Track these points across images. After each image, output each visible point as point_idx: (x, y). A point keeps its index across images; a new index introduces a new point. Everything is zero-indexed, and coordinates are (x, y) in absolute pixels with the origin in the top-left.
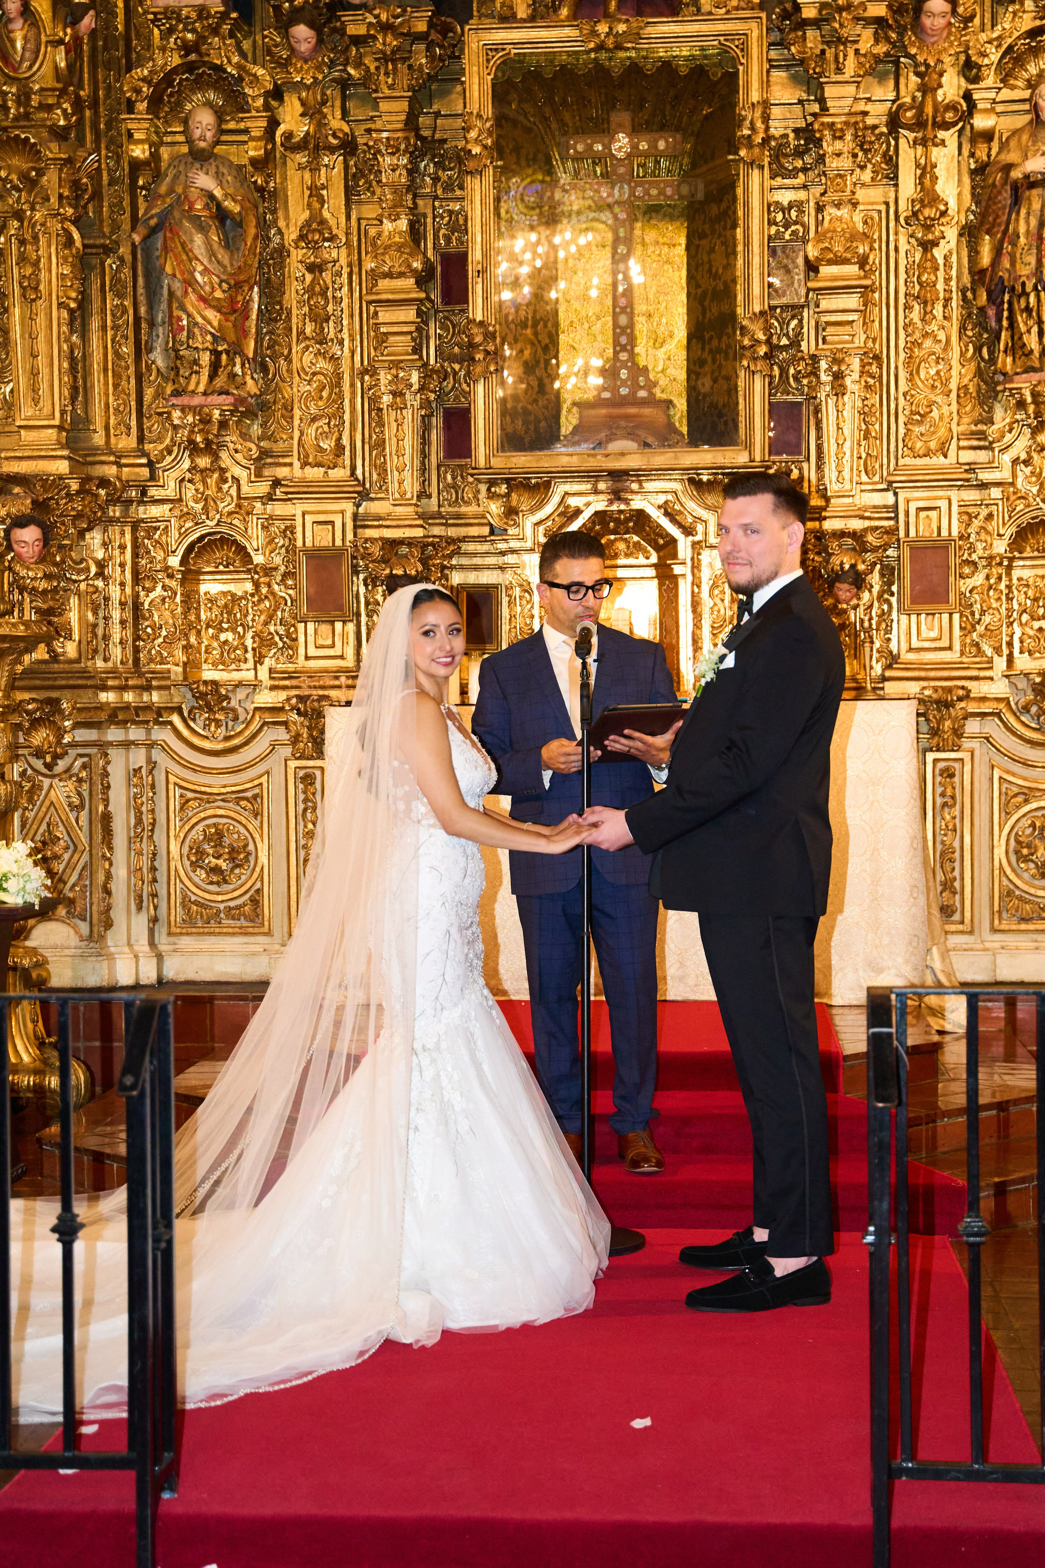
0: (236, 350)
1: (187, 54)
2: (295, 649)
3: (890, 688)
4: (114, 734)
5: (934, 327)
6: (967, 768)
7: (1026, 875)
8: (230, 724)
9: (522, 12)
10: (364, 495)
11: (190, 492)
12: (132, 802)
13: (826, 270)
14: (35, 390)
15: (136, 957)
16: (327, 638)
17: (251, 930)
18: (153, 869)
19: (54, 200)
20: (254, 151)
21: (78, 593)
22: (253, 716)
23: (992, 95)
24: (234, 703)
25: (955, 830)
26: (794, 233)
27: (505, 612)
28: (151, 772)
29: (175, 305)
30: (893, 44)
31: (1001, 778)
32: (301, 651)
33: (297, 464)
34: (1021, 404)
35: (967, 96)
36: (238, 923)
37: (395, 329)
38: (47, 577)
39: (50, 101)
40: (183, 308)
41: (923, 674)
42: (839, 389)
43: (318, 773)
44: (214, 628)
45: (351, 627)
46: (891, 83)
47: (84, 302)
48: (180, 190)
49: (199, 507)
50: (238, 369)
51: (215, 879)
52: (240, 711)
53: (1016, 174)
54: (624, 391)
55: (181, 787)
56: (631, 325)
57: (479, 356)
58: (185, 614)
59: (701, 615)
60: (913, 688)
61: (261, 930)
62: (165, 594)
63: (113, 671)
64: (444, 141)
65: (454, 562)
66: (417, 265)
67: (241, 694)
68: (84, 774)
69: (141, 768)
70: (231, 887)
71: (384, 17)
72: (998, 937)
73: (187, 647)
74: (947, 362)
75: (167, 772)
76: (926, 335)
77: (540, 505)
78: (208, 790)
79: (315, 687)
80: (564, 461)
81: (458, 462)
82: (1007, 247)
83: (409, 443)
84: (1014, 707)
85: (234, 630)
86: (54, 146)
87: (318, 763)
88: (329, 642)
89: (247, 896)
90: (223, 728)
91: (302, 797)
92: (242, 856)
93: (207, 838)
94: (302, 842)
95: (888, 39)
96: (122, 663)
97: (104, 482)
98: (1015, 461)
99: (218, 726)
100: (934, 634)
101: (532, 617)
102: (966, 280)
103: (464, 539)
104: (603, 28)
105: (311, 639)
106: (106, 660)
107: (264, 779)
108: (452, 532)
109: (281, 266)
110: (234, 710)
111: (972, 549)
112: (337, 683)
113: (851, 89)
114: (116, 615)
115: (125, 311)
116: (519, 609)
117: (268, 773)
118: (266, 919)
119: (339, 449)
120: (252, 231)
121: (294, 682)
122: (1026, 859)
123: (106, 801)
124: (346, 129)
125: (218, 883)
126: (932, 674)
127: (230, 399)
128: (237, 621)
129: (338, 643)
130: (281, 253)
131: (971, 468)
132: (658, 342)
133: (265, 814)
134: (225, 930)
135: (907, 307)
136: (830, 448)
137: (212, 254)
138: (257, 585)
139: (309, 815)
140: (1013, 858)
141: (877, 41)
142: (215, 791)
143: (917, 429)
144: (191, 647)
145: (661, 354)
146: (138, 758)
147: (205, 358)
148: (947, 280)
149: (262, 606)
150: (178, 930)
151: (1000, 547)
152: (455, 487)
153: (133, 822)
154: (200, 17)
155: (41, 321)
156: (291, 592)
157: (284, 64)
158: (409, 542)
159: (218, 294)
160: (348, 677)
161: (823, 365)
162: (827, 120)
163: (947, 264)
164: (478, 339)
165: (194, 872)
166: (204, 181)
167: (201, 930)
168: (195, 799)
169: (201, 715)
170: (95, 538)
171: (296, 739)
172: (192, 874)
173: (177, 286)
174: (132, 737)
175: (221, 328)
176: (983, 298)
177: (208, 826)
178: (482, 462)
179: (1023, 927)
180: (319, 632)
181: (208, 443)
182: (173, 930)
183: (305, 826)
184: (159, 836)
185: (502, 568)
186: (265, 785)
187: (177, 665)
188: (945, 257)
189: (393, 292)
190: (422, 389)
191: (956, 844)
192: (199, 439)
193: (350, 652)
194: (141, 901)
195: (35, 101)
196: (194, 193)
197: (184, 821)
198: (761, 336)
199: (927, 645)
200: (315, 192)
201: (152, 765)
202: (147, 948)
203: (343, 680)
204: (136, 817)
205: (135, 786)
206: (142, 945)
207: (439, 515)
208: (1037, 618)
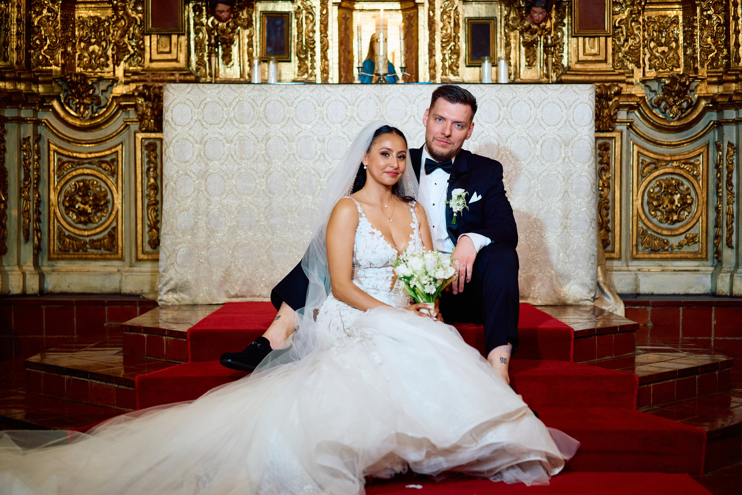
2: (142, 56)
4: (9, 112)
6: (618, 144)
7: (655, 220)
8: (95, 108)
12: (23, 163)
15: (24, 274)
16: (166, 47)
17: (108, 256)
18: (38, 212)
22: (112, 103)
24: (97, 92)
25: (609, 187)
27: (294, 31)
28: (36, 142)
31: (638, 152)
32: (147, 56)
36: (100, 252)
41: (587, 78)
43: (158, 143)
44: (84, 42)
45: (183, 39)
51: (83, 219)
52: (102, 98)
55: (58, 153)
58: (64, 29)
59: (434, 32)
61: (116, 256)
62: (50, 14)
63: (10, 68)
67: (103, 86)
69: (29, 137)
70: (95, 225)
72: (636, 263)
73: (65, 54)
75: (49, 143)
78: (78, 155)
79: (157, 81)
84: (648, 103)
85: (99, 44)
87: (158, 135)
88: (167, 49)
89: (106, 232)
90: (90, 110)
91: (146, 160)
92: (102, 203)
93: (78, 190)
94: (146, 192)
96: (17, 62)
99: (86, 109)
100: (595, 51)
101: (314, 32)
105: (154, 47)
106: (5, 60)
107: (119, 148)
110: (98, 97)
112: (173, 78)
114: (14, 30)
116: (304, 26)
117: (122, 143)
118: (120, 248)
121: (142, 78)
122: (655, 209)
123: (2, 160)
125: (85, 223)
126: (594, 78)
128: (101, 37)
129: (174, 50)
133: (120, 173)
134: (90, 256)
138: (115, 9)
139: (151, 174)
140: (646, 208)
142: (83, 156)
144: (68, 54)
146: (28, 131)
149: (119, 24)
150: (56, 256)
153: (23, 177)
156: (140, 15)
160: (181, 74)
165: (68, 214)
167: (73, 256)
168: (69, 162)
169: (73, 100)
171: (142, 118)
172: (66, 217)
174: (23, 115)
177: (78, 182)
179: (653, 256)
180: (160, 43)
182: (52, 256)
183: (149, 181)
184: (43, 189)
186: (120, 152)
187: (57, 65)
191: (610, 197)
193: (182, 57)
194: (28, 234)
197: (60, 177)
199: (590, 58)
201: (38, 138)
202: (32, 268)
203: (177, 76)
204: (25, 173)
205: (25, 150)
206: (29, 267)
208: (661, 45)
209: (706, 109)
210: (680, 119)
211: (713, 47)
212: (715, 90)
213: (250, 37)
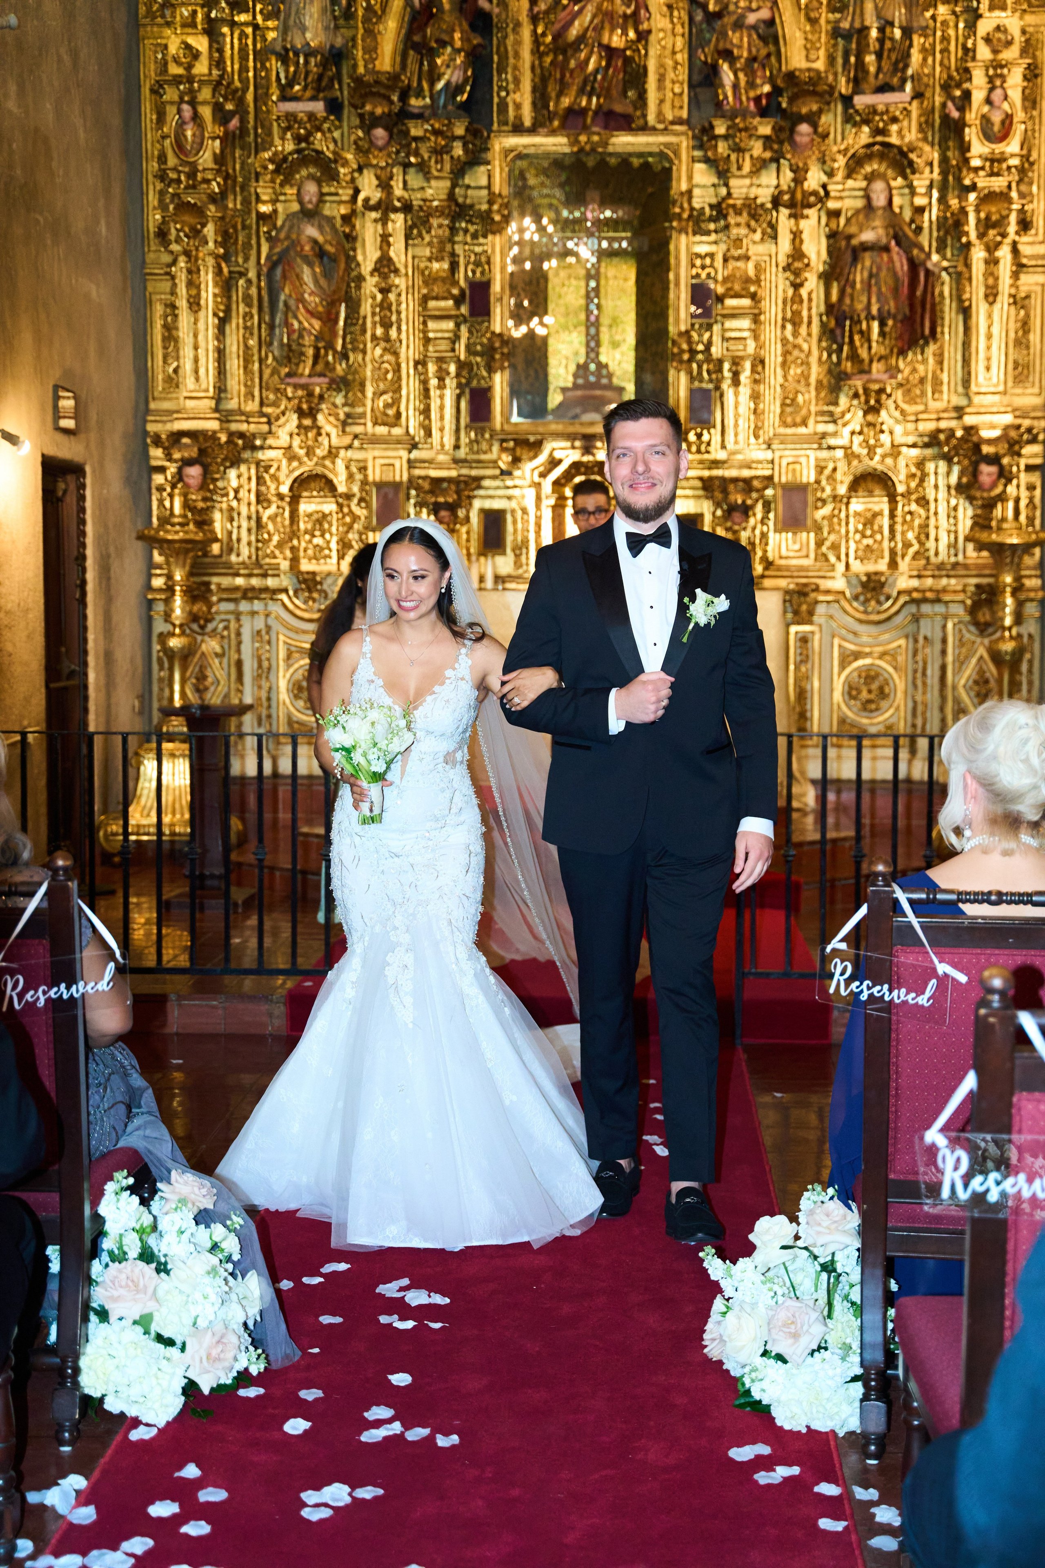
0: (330, 346)
1: (299, 143)
3: (767, 583)
4: (244, 606)
5: (800, 341)
6: (817, 636)
7: (854, 709)
9: (528, 122)
10: (415, 446)
11: (296, 442)
12: (256, 653)
13: (730, 302)
14: (196, 371)
18: (269, 699)
19: (211, 245)
20: (343, 210)
21: (221, 510)
23: (840, 187)
24: (325, 587)
25: (808, 678)
26: (709, 275)
27: (510, 528)
28: (268, 633)
29: (290, 315)
30: (776, 152)
31: (839, 644)
33: (369, 424)
34: (856, 395)
35: (824, 186)
37: (439, 335)
38: (205, 499)
39: (210, 177)
40: (296, 317)
41: (789, 574)
42: (736, 382)
44: (309, 535)
46: (774, 175)
47: (228, 311)
48: (294, 236)
49: (302, 452)
50: (330, 358)
53: (855, 242)
54: (592, 379)
55: (287, 643)
56: (598, 333)
57: (497, 356)
58: (291, 525)
60: (783, 583)
62: (278, 511)
63: (243, 563)
64: (471, 206)
65: (476, 493)
66: (455, 291)
67: (329, 580)
68: (225, 633)
69: (261, 629)
71: (437, 126)
73: (292, 548)
74: (808, 364)
75: (278, 633)
76: (795, 346)
77: (535, 456)
80: (553, 427)
81: (480, 424)
82: (849, 290)
83: (449, 412)
84: (848, 597)
85: (322, 536)
86: (212, 208)
95: (771, 149)
96: (249, 558)
97: (242, 435)
98: (853, 433)
99: (314, 602)
100: (797, 547)
101: (529, 531)
102: (822, 308)
103: (483, 478)
104: (583, 138)
106: (238, 555)
108: (474, 473)
109: (358, 287)
110: (324, 591)
111: (823, 490)
113: (747, 181)
114: (245, 525)
115: (252, 317)
116: (520, 526)
119: (398, 415)
120: (342, 265)
122: (854, 698)
123: (239, 651)
124: (406, 196)
126: (795, 574)
127: (326, 380)
128: (325, 530)
130: (360, 279)
131: (824, 435)
132: (615, 345)
135: (783, 327)
136: (730, 422)
137: (316, 281)
138: (340, 506)
140: (846, 697)
141: (765, 149)
143: (789, 410)
144: (295, 548)
145: (617, 355)
146: (259, 623)
147: (310, 352)
148: (810, 309)
149: (343, 521)
151: (842, 490)
152: (477, 441)
153: (256, 666)
154: (310, 120)
155: (201, 325)
157: (366, 152)
158: (449, 480)
159: (320, 309)
161: (726, 366)
162: (731, 202)
163: (810, 300)
164: (497, 345)
165: (296, 700)
166: (311, 231)
168: (297, 651)
169: (302, 594)
170: (232, 473)
172: (294, 703)
173: (292, 303)
174: (256, 609)
175: (321, 332)
176: (833, 323)
178: (498, 426)
181: (311, 409)
184: (273, 678)
185: (509, 498)
187: (285, 560)
188: (810, 294)
189: (439, 309)
190: (458, 375)
191: (809, 687)
192: (305, 406)
194: (261, 720)
195: (199, 176)
196: (303, 239)
197: (289, 666)
198: (685, 346)
199: (791, 554)
200: (385, 240)
201: (268, 628)
204: (258, 663)
205: (258, 642)
207: (465, 461)
208: (864, 536)
209: (906, 603)
210: (879, 613)
211: (914, 542)
212: (915, 583)
213: (468, 533)
